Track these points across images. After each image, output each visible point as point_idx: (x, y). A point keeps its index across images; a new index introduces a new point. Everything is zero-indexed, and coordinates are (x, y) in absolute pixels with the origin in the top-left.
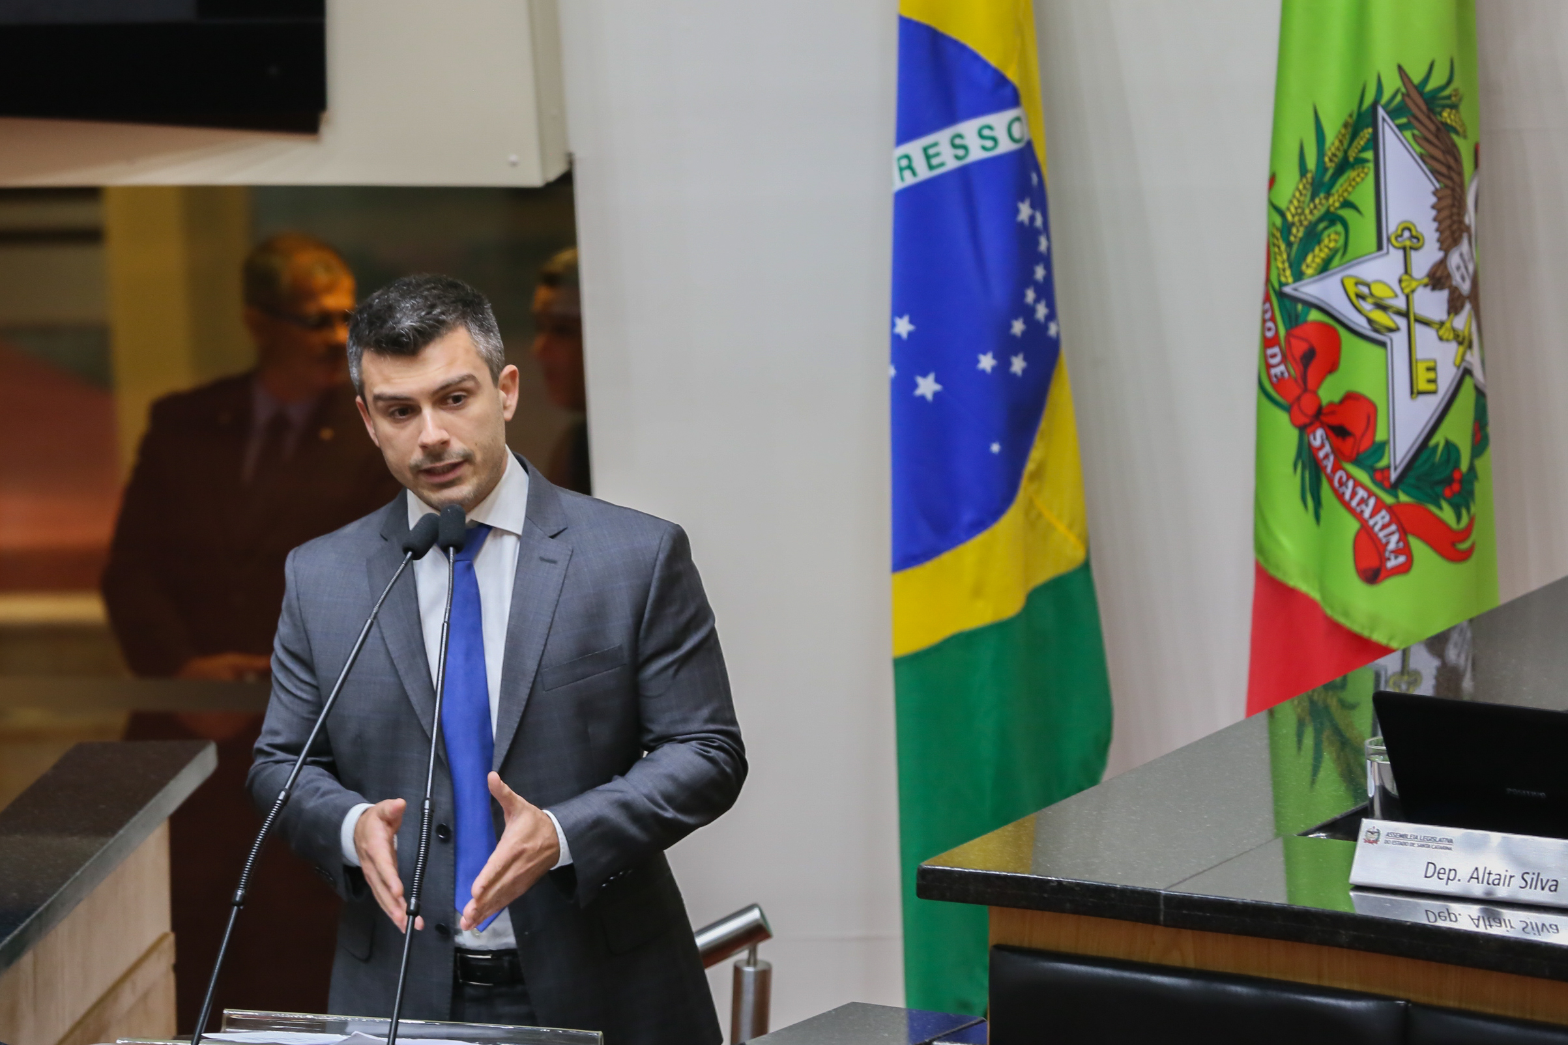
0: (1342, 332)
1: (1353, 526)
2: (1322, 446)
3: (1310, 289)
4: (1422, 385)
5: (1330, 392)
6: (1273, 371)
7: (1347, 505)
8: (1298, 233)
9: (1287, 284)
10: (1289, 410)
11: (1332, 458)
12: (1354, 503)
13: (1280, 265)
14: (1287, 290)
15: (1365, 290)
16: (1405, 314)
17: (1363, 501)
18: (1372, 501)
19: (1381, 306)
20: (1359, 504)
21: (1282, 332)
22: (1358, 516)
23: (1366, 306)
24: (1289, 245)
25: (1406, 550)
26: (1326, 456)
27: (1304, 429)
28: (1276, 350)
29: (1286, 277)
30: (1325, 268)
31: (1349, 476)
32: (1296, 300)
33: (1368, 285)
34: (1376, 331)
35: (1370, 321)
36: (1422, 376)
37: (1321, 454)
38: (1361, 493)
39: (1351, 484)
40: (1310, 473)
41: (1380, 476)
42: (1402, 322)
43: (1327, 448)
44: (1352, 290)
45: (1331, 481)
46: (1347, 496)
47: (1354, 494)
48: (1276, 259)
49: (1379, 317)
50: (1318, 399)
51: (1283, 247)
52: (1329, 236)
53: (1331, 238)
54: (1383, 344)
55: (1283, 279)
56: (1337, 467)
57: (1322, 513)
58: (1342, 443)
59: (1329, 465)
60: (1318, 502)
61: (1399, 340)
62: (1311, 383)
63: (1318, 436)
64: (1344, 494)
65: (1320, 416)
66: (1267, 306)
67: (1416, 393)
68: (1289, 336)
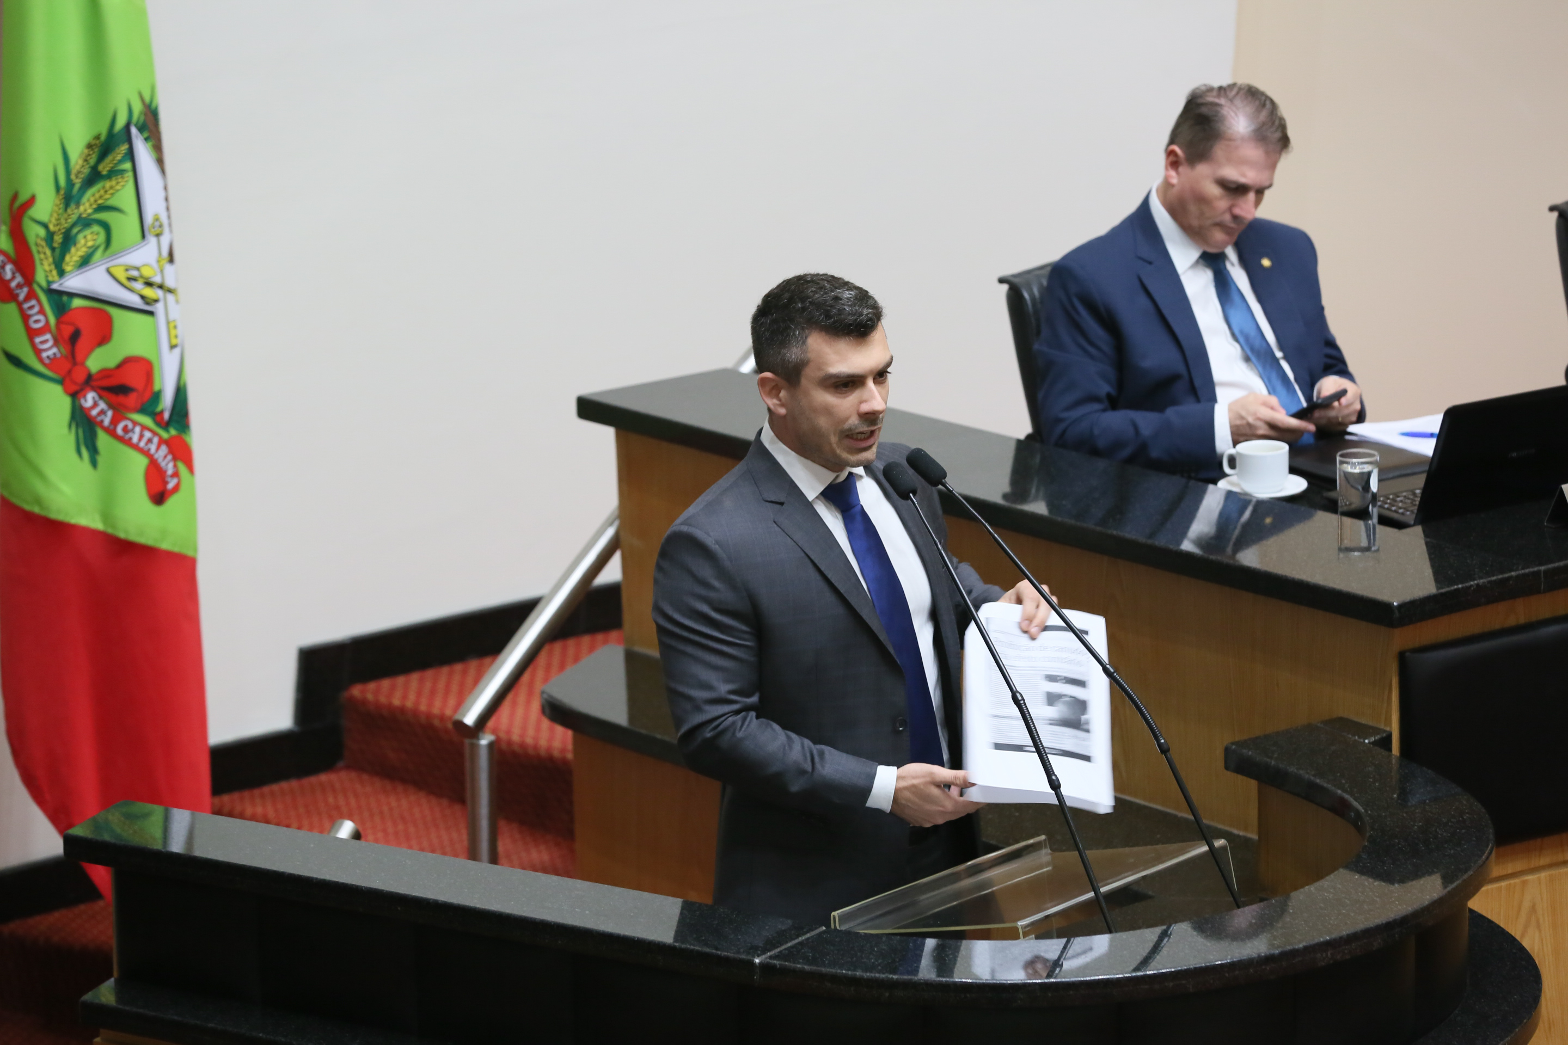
0: (113, 311)
1: (143, 462)
3: (74, 282)
4: (174, 342)
5: (98, 361)
6: (44, 355)
7: (136, 447)
8: (58, 239)
9: (53, 282)
10: (62, 382)
11: (110, 413)
12: (142, 444)
13: (47, 268)
14: (55, 286)
15: (134, 273)
16: (161, 287)
17: (150, 441)
18: (156, 440)
19: (149, 284)
20: (147, 444)
21: (52, 321)
22: (146, 453)
23: (138, 286)
24: (53, 249)
25: (177, 473)
26: (102, 412)
27: (75, 395)
28: (48, 336)
29: (53, 277)
30: (85, 262)
31: (135, 423)
32: (60, 293)
33: (138, 269)
34: (148, 303)
35: (143, 297)
36: (173, 332)
37: (94, 413)
38: (148, 435)
39: (138, 429)
40: (84, 432)
41: (157, 417)
42: (159, 293)
43: (102, 405)
44: (122, 276)
45: (111, 432)
46: (135, 439)
47: (141, 437)
48: (42, 264)
49: (149, 292)
50: (87, 370)
51: (48, 252)
52: (85, 237)
53: (87, 239)
54: (151, 313)
55: (50, 279)
56: (115, 421)
57: (100, 460)
58: (121, 399)
59: (107, 421)
60: (94, 451)
61: (159, 308)
62: (79, 357)
63: (90, 398)
64: (130, 439)
65: (90, 381)
66: (33, 302)
67: (173, 347)
68: (58, 323)
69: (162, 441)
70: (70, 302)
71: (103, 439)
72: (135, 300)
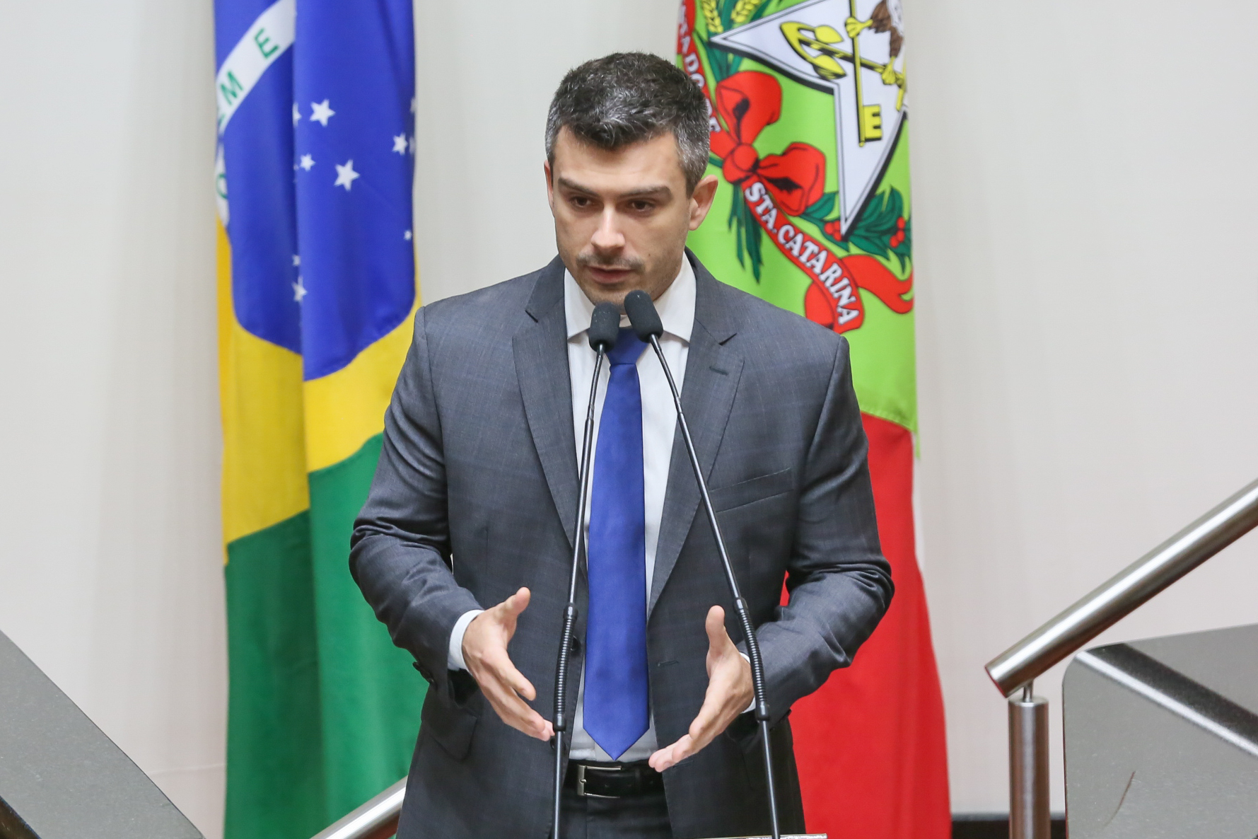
0: (783, 81)
1: (804, 282)
2: (761, 201)
3: (741, 38)
4: (869, 132)
5: (768, 143)
7: (795, 261)
9: (716, 34)
10: (722, 163)
11: (774, 212)
12: (803, 259)
13: (709, 14)
14: (716, 39)
15: (808, 36)
16: (851, 59)
17: (813, 256)
18: (823, 255)
19: (829, 53)
20: (809, 260)
21: (712, 83)
22: (809, 271)
23: (811, 52)
25: (857, 305)
26: (767, 211)
27: (739, 184)
29: (716, 27)
30: (758, 14)
31: (797, 231)
33: (812, 30)
34: (823, 78)
35: (816, 68)
36: (869, 122)
37: (760, 209)
38: (811, 247)
39: (799, 238)
40: (747, 231)
42: (848, 67)
43: (768, 203)
44: (794, 37)
45: (774, 237)
46: (795, 252)
47: (803, 249)
48: (702, 8)
49: (826, 62)
50: (754, 152)
54: (830, 91)
55: (712, 29)
56: (780, 223)
57: (764, 271)
58: (784, 196)
59: (771, 220)
60: (757, 260)
61: (845, 86)
62: (745, 136)
63: (756, 191)
64: (791, 249)
65: (757, 169)
66: (693, 57)
67: (863, 140)
68: (720, 87)
69: (831, 259)
70: (737, 62)
71: (767, 245)
72: (806, 70)
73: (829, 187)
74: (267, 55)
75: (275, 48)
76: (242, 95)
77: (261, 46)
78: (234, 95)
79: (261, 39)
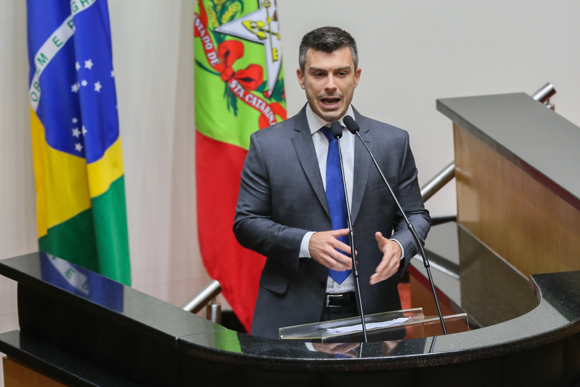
0: (244, 43)
1: (257, 114)
2: (236, 87)
3: (227, 28)
4: (275, 58)
5: (238, 66)
6: (212, 62)
7: (254, 107)
8: (219, 8)
9: (216, 28)
10: (221, 75)
11: (243, 91)
12: (257, 106)
13: (213, 21)
14: (217, 30)
15: (254, 25)
16: (268, 32)
17: (261, 104)
18: (264, 104)
19: (261, 30)
20: (259, 106)
21: (216, 46)
22: (259, 110)
23: (256, 31)
24: (216, 12)
26: (239, 90)
27: (227, 81)
28: (213, 53)
30: (232, 19)
31: (254, 96)
32: (220, 33)
33: (255, 22)
34: (261, 39)
35: (258, 36)
36: (275, 54)
37: (236, 90)
38: (260, 101)
39: (255, 99)
40: (231, 99)
41: (265, 93)
42: (267, 35)
43: (239, 87)
44: (248, 25)
45: (243, 99)
46: (254, 103)
47: (257, 102)
48: (211, 19)
49: (261, 34)
50: (232, 70)
51: (214, 13)
52: (232, 7)
53: (233, 8)
54: (262, 44)
55: (215, 26)
56: (245, 94)
57: (239, 112)
58: (247, 84)
59: (241, 94)
60: (235, 108)
61: (267, 42)
62: (229, 64)
63: (234, 83)
64: (251, 103)
65: (234, 75)
66: (207, 37)
67: (274, 61)
68: (219, 47)
69: (267, 105)
70: (224, 38)
71: (239, 103)
72: (254, 37)
73: (265, 79)
74: (58, 46)
75: (61, 43)
76: (47, 62)
77: (56, 43)
78: (44, 61)
79: (56, 40)
